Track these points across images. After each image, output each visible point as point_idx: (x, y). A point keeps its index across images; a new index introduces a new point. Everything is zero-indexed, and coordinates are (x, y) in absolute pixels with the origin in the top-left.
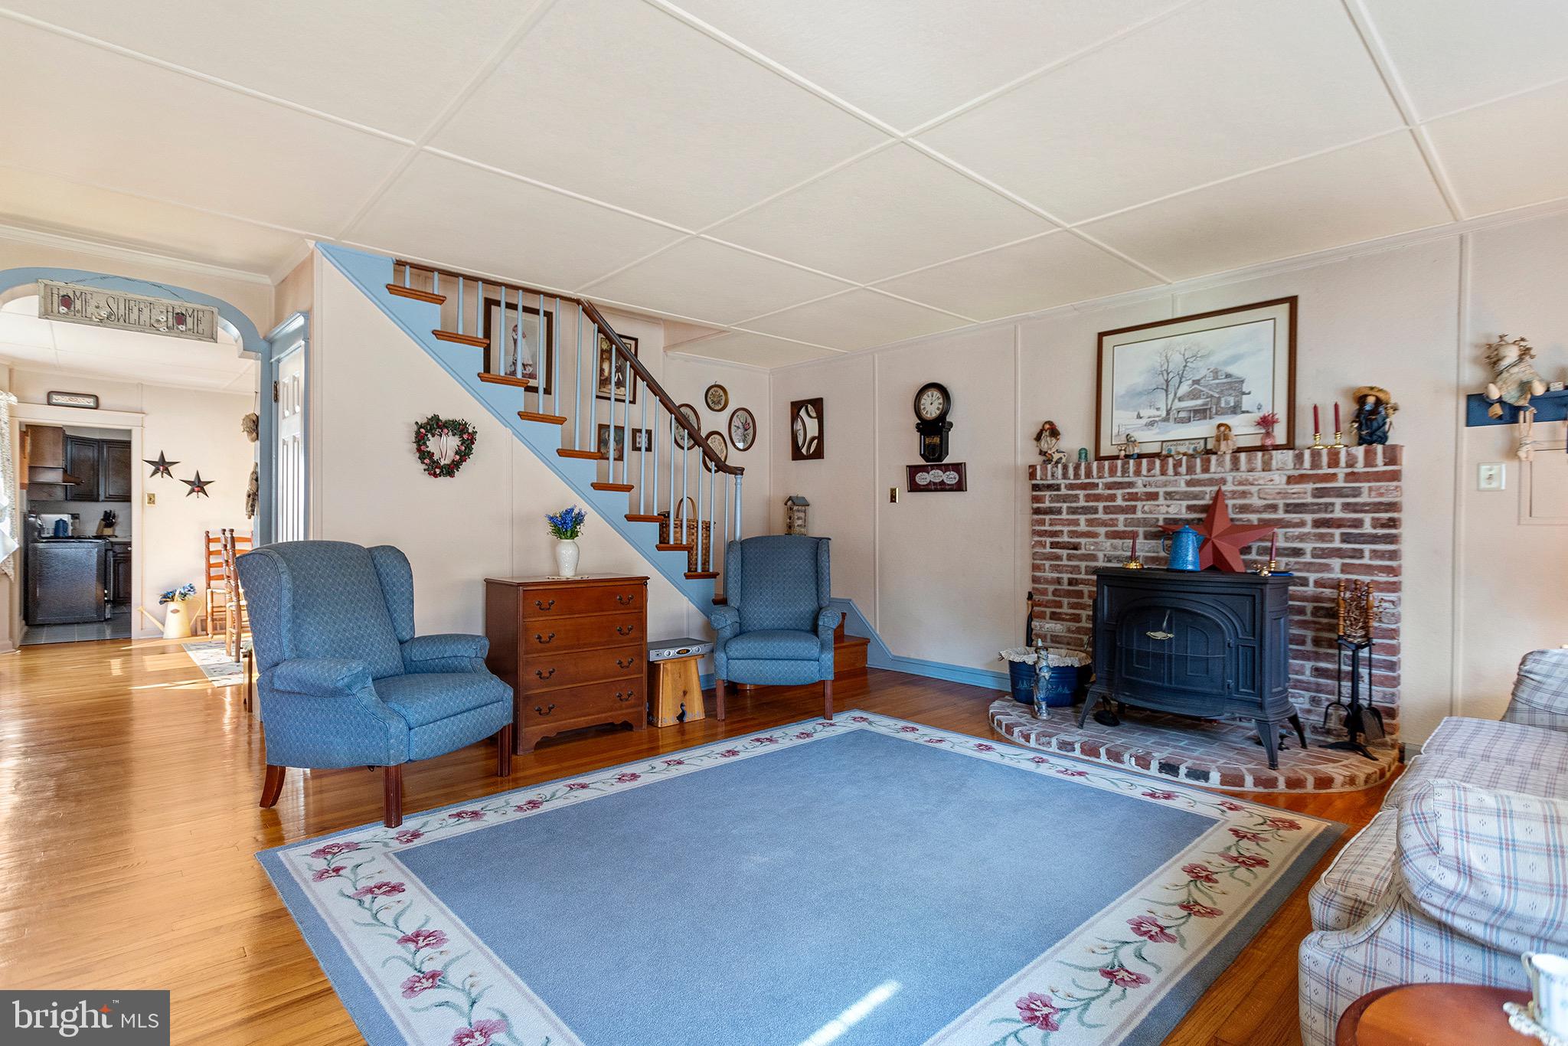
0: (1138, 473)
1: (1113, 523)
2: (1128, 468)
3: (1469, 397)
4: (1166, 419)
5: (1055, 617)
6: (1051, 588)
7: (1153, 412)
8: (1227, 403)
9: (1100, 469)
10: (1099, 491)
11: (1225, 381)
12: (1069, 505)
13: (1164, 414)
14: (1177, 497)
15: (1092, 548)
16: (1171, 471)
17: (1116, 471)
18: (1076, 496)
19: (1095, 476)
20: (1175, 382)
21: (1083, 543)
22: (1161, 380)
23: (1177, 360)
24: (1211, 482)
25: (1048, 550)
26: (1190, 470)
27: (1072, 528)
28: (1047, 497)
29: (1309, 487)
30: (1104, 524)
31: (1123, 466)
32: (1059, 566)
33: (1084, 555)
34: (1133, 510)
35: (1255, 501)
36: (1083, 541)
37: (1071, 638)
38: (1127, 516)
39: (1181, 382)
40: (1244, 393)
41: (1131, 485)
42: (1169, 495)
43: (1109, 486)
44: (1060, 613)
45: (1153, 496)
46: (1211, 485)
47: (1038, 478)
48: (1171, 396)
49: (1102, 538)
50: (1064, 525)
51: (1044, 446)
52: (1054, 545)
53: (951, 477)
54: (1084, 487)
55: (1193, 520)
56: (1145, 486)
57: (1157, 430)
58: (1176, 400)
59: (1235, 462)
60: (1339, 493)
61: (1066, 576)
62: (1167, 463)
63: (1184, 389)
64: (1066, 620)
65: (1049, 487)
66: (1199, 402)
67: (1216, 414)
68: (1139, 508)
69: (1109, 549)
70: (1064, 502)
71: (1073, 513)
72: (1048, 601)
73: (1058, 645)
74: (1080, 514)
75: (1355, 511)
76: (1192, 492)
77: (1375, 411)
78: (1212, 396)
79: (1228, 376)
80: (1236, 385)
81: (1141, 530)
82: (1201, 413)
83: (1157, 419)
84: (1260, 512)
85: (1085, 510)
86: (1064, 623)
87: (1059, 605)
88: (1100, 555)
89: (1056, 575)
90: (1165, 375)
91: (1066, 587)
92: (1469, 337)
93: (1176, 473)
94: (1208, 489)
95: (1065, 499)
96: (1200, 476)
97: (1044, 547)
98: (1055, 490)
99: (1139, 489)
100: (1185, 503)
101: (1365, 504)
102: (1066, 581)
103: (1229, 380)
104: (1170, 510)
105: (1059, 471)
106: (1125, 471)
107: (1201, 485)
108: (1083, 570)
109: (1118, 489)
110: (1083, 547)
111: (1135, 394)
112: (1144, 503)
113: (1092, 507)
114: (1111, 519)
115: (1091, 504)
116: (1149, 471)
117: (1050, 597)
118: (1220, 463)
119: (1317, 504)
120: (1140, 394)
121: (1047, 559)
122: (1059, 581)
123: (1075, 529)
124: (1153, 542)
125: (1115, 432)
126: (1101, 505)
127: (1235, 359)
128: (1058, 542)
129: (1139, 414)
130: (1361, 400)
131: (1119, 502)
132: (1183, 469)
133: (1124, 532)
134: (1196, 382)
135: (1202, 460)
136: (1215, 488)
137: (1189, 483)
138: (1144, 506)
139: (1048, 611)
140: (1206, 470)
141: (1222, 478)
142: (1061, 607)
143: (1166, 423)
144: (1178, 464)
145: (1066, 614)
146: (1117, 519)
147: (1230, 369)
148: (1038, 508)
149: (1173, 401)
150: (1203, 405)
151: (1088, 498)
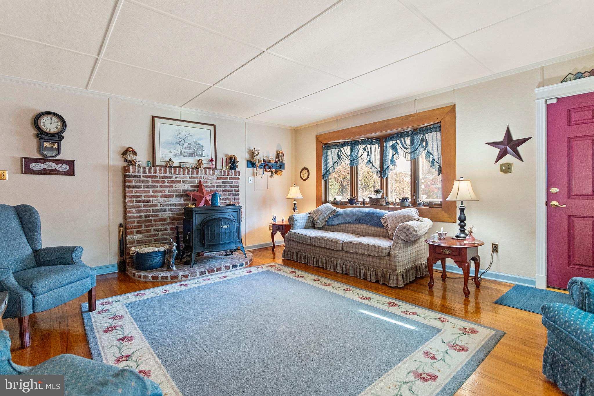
0: (175, 173)
1: (164, 192)
2: (171, 171)
3: (247, 161)
4: (180, 155)
5: (138, 232)
6: (136, 220)
7: (176, 151)
8: (199, 153)
9: (160, 170)
10: (158, 179)
11: (198, 145)
12: (144, 184)
13: (179, 153)
14: (187, 182)
15: (156, 202)
16: (186, 173)
17: (167, 171)
18: (148, 181)
19: (158, 173)
20: (182, 142)
21: (151, 200)
22: (178, 140)
23: (183, 135)
24: (197, 178)
25: (134, 204)
26: (193, 173)
27: (146, 194)
28: (134, 181)
29: (222, 180)
30: (161, 192)
31: (169, 170)
32: (140, 210)
33: (152, 205)
34: (172, 186)
35: (209, 184)
36: (151, 199)
37: (147, 240)
38: (169, 189)
39: (184, 143)
40: (203, 151)
41: (171, 177)
42: (184, 182)
43: (162, 177)
44: (141, 230)
45: (179, 182)
46: (198, 179)
47: (131, 172)
48: (181, 147)
49: (159, 198)
50: (142, 193)
51: (129, 158)
52: (137, 202)
53: (65, 168)
54: (152, 177)
55: (192, 190)
56: (176, 178)
57: (177, 158)
58: (183, 149)
59: (205, 172)
60: (228, 183)
61: (143, 214)
62: (185, 170)
63: (186, 145)
64: (145, 233)
65: (135, 176)
66: (191, 151)
67: (196, 156)
68: (174, 186)
69: (162, 202)
70: (142, 183)
71: (147, 188)
72: (135, 226)
73: (140, 244)
74: (150, 188)
75: (232, 188)
76: (192, 181)
77: (234, 161)
78: (194, 150)
79: (199, 144)
80: (201, 147)
81: (174, 194)
82: (192, 155)
83: (177, 154)
84: (211, 188)
85: (152, 187)
86: (143, 234)
87: (141, 227)
88: (159, 205)
89: (139, 214)
90: (179, 139)
91: (143, 219)
92: (247, 147)
93: (188, 174)
94: (196, 180)
95: (143, 182)
96: (195, 176)
97: (133, 202)
98: (138, 178)
99: (174, 179)
100: (189, 184)
101: (234, 186)
102: (143, 216)
103: (199, 145)
104: (185, 187)
105: (142, 170)
106: (170, 172)
107: (195, 179)
108: (151, 211)
109: (166, 179)
110: (151, 201)
111: (168, 144)
112: (175, 184)
113: (155, 185)
114: (163, 190)
115: (154, 184)
116: (179, 172)
117: (136, 224)
118: (201, 172)
119: (224, 186)
120: (170, 144)
121: (134, 208)
122: (140, 217)
123: (147, 194)
124: (179, 198)
125: (161, 156)
126: (159, 185)
127: (201, 139)
128: (140, 200)
129: (170, 151)
130: (231, 158)
131: (166, 184)
132: (190, 173)
133: (169, 195)
134: (189, 144)
135: (196, 170)
136: (198, 180)
137: (191, 178)
138: (176, 185)
139: (135, 230)
140: (197, 174)
141: (201, 177)
142: (142, 227)
143: (180, 156)
144: (188, 171)
145: (144, 230)
146: (166, 190)
147: (199, 142)
148: (129, 185)
149: (182, 148)
150: (192, 152)
151: (153, 182)
